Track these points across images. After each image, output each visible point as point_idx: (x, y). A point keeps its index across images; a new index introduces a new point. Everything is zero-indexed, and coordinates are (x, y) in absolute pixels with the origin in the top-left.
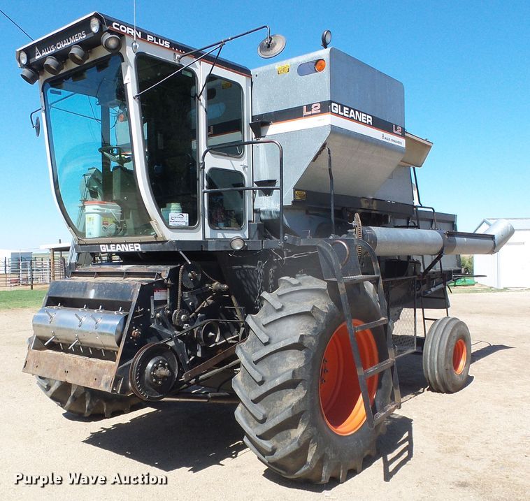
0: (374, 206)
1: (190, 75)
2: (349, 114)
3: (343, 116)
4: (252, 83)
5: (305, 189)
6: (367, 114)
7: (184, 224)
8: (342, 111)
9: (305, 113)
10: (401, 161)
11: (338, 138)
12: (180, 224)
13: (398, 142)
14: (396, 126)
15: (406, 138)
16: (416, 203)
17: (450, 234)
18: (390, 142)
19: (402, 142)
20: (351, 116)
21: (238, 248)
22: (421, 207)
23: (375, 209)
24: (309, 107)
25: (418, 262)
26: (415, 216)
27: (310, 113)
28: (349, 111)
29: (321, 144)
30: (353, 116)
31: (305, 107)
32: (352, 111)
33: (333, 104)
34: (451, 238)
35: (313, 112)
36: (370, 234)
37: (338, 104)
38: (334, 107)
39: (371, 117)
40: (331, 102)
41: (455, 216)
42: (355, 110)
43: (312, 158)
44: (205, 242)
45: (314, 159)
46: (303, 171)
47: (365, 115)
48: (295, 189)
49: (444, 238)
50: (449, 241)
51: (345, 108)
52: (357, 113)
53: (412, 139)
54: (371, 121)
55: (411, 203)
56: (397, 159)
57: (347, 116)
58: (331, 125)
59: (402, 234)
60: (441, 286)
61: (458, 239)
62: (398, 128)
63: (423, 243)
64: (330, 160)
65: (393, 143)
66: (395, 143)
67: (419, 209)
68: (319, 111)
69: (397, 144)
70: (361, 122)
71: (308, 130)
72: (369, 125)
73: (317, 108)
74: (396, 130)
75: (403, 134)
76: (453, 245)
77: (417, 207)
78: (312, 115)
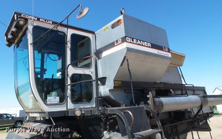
0: (162, 86)
1: (62, 34)
2: (137, 42)
3: (134, 43)
4: (96, 37)
5: (120, 80)
6: (147, 42)
7: (56, 102)
8: (133, 41)
9: (116, 44)
10: (170, 64)
11: (132, 53)
12: (54, 102)
13: (167, 55)
14: (165, 48)
15: (171, 53)
16: (184, 83)
17: (204, 97)
18: (163, 55)
19: (169, 55)
20: (138, 43)
21: (79, 115)
22: (187, 84)
23: (162, 87)
24: (117, 41)
25: (190, 112)
26: (184, 89)
27: (117, 44)
28: (137, 41)
29: (123, 57)
30: (140, 43)
31: (115, 42)
32: (138, 41)
33: (127, 38)
34: (205, 99)
35: (119, 43)
36: (158, 101)
37: (130, 38)
38: (128, 39)
39: (150, 44)
40: (126, 37)
41: (204, 88)
42: (140, 41)
43: (120, 65)
44: (67, 111)
45: (121, 65)
46: (117, 71)
47: (147, 43)
48: (114, 81)
49: (201, 99)
50: (205, 100)
51: (134, 40)
52: (141, 42)
53: (174, 53)
54: (150, 45)
55: (181, 83)
56: (168, 62)
57: (136, 43)
58: (127, 47)
59: (178, 99)
60: (205, 121)
61: (209, 99)
62: (166, 48)
63: (191, 102)
64: (128, 64)
65: (164, 55)
66: (165, 55)
67: (186, 85)
68: (121, 42)
69: (167, 56)
70: (145, 46)
71: (117, 52)
72: (149, 47)
73: (120, 41)
74: (165, 49)
75: (169, 51)
76: (207, 102)
77: (184, 85)
78: (118, 44)
